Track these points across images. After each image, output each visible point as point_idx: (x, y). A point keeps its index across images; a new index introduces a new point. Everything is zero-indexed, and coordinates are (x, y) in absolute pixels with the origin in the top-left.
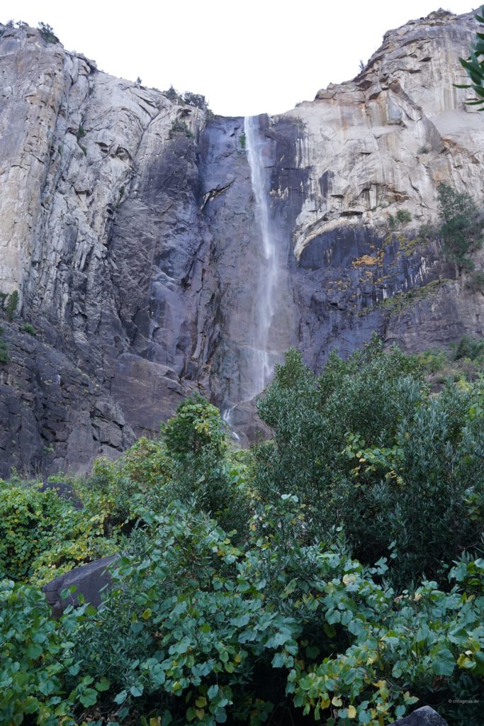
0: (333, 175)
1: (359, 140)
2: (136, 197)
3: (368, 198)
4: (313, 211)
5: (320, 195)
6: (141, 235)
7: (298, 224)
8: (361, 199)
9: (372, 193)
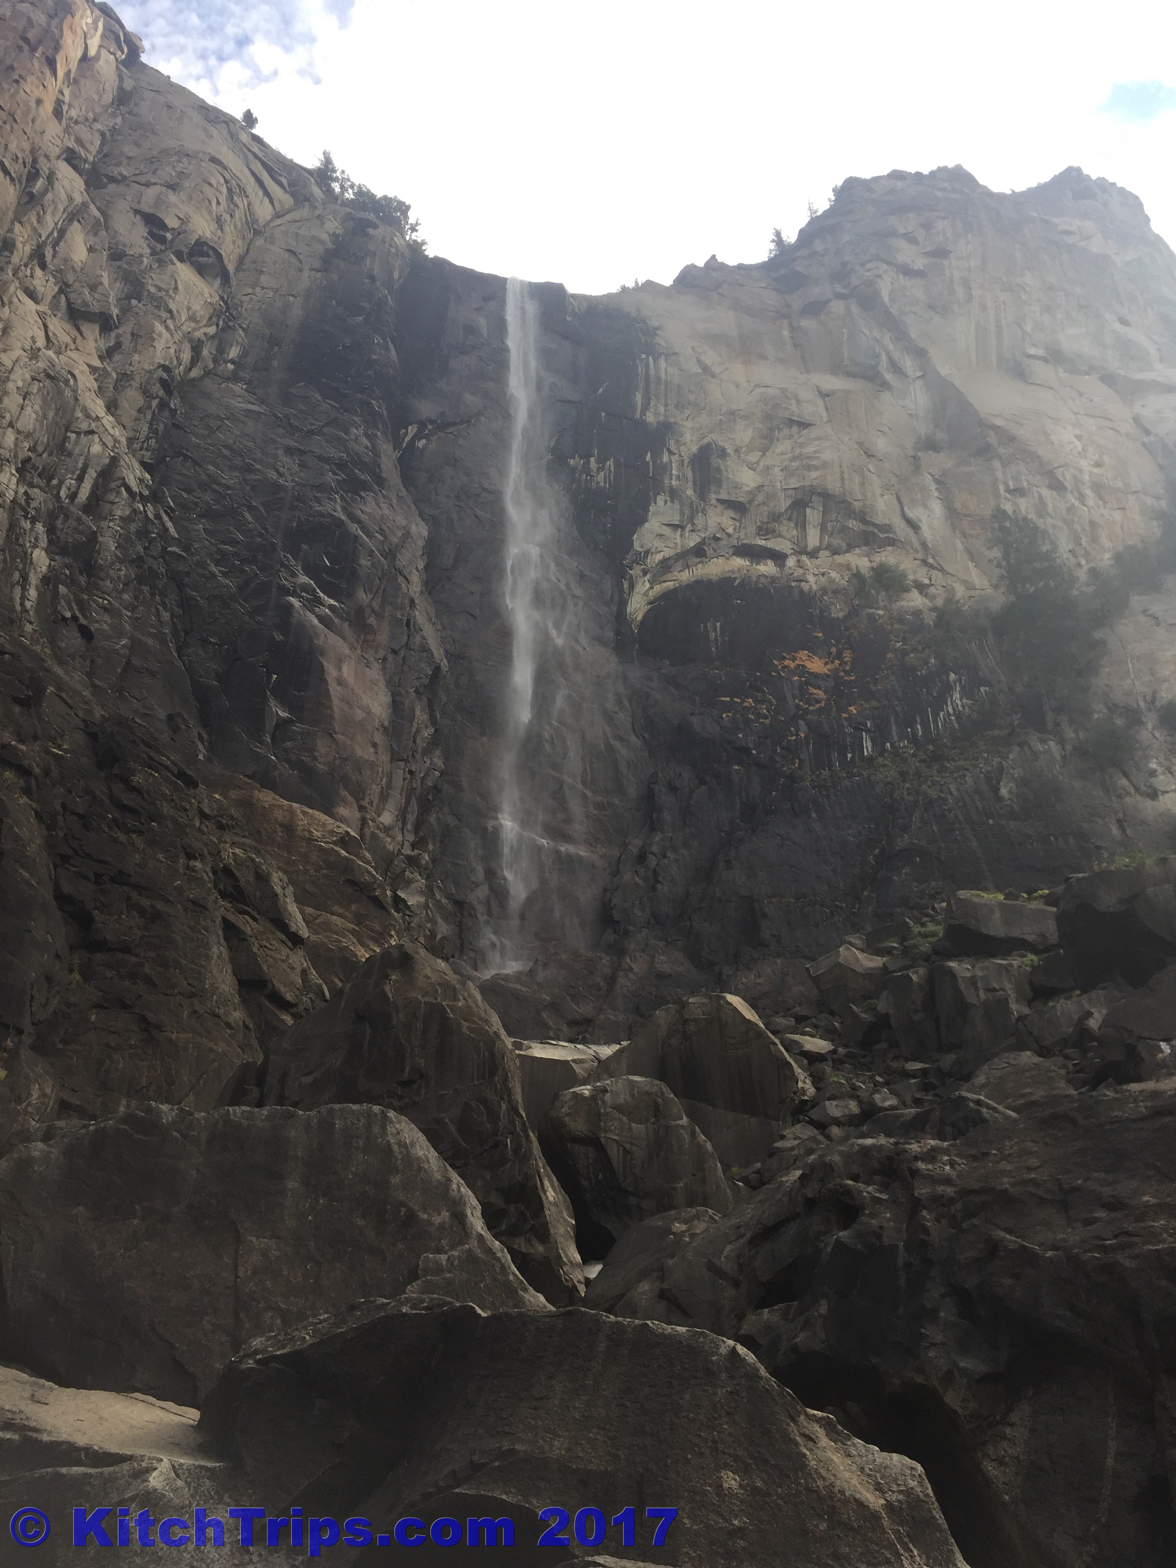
0: (723, 454)
1: (783, 390)
2: (234, 378)
3: (802, 524)
4: (674, 527)
5: (690, 492)
6: (249, 469)
7: (637, 547)
8: (785, 522)
9: (813, 515)
